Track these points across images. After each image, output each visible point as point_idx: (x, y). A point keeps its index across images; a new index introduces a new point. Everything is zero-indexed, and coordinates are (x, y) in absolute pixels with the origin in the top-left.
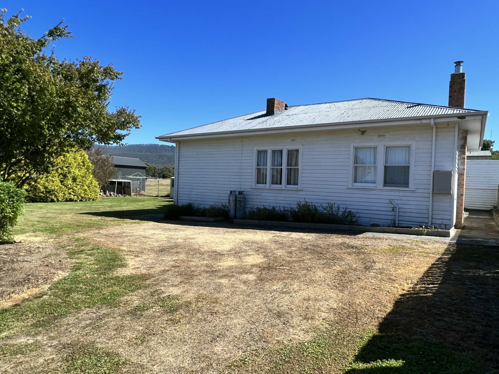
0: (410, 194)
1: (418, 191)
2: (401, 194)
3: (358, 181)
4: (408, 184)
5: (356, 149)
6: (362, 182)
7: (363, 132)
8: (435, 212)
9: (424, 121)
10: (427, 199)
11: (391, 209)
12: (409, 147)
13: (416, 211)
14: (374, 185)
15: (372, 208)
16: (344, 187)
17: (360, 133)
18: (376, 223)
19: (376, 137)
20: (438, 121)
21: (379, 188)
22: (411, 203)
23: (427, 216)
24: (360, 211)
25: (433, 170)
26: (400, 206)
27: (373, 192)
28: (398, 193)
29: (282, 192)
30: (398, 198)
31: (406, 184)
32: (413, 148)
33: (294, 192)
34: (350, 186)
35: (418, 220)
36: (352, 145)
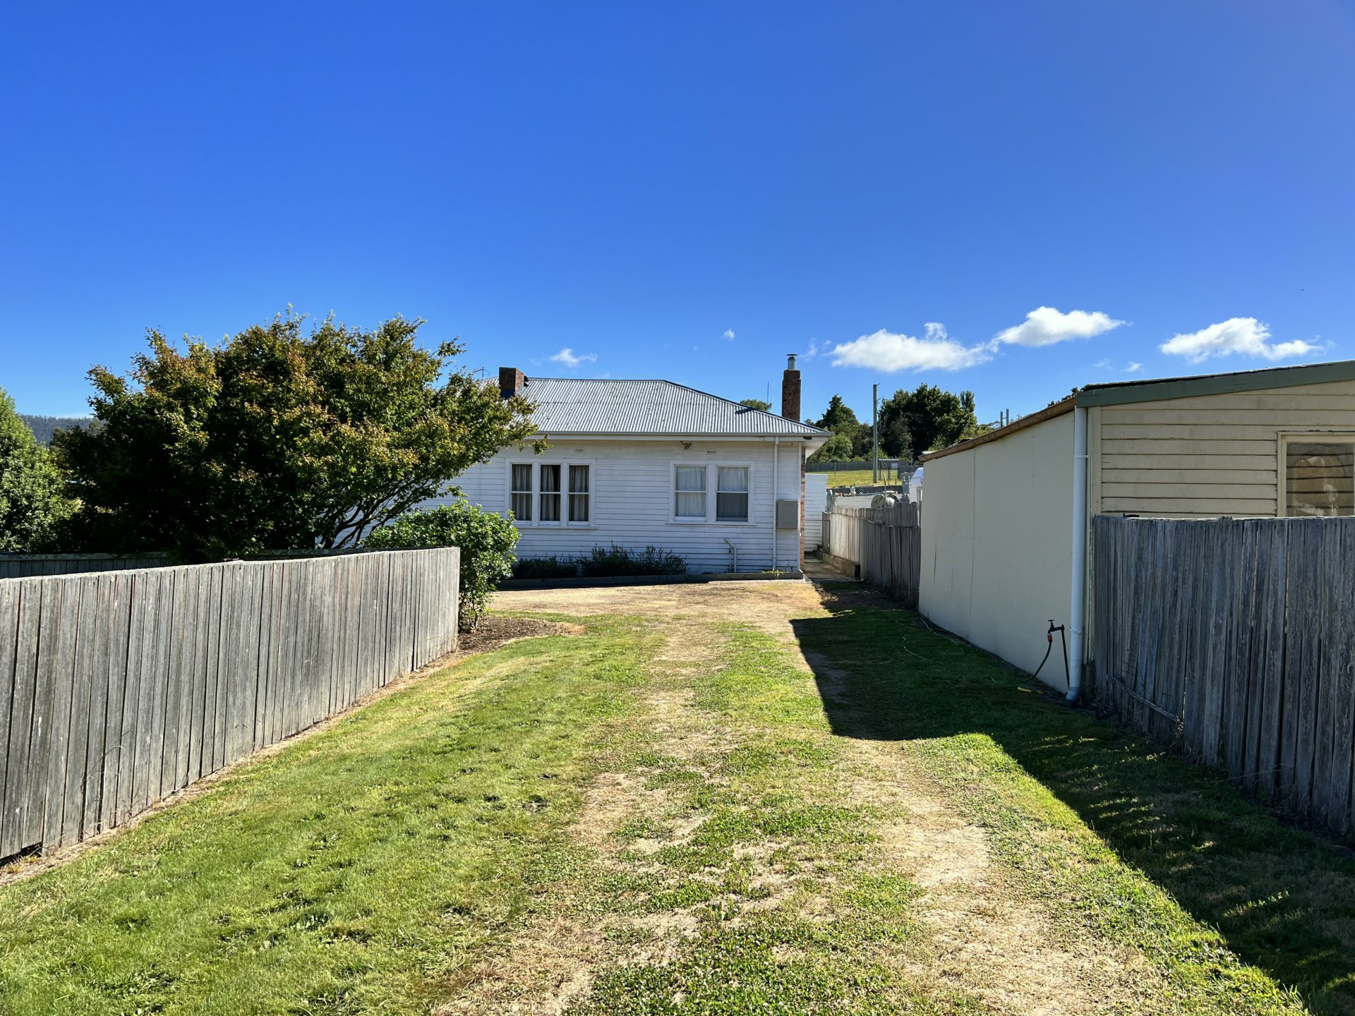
0: (749, 530)
1: (759, 525)
2: (738, 530)
3: (679, 514)
4: (746, 516)
5: (677, 467)
6: (685, 516)
7: (687, 445)
8: (779, 552)
9: (767, 439)
10: (770, 536)
11: (727, 551)
12: (746, 469)
13: (758, 552)
14: (703, 519)
15: (703, 551)
16: (663, 523)
17: (683, 447)
18: (707, 571)
19: (706, 453)
20: (783, 439)
21: (709, 522)
22: (751, 541)
23: (770, 557)
24: (689, 556)
25: (775, 500)
26: (738, 546)
27: (703, 529)
28: (734, 530)
29: (561, 532)
30: (735, 536)
31: (744, 516)
32: (751, 470)
33: (584, 533)
34: (671, 521)
35: (760, 563)
36: (672, 463)
